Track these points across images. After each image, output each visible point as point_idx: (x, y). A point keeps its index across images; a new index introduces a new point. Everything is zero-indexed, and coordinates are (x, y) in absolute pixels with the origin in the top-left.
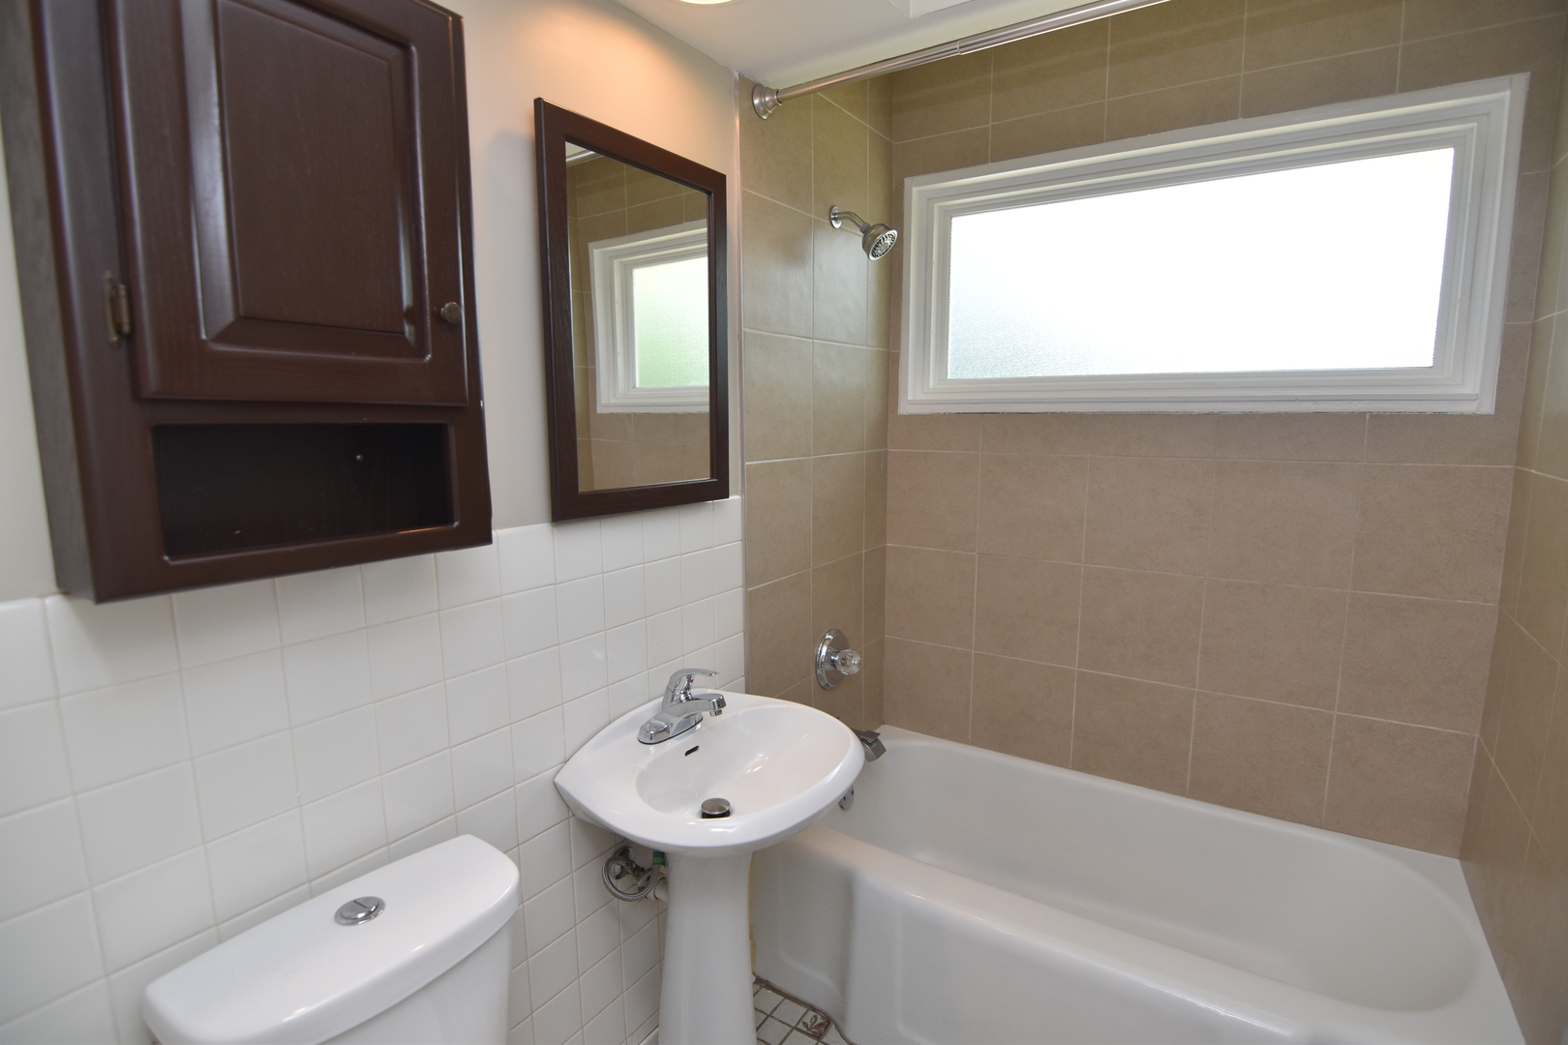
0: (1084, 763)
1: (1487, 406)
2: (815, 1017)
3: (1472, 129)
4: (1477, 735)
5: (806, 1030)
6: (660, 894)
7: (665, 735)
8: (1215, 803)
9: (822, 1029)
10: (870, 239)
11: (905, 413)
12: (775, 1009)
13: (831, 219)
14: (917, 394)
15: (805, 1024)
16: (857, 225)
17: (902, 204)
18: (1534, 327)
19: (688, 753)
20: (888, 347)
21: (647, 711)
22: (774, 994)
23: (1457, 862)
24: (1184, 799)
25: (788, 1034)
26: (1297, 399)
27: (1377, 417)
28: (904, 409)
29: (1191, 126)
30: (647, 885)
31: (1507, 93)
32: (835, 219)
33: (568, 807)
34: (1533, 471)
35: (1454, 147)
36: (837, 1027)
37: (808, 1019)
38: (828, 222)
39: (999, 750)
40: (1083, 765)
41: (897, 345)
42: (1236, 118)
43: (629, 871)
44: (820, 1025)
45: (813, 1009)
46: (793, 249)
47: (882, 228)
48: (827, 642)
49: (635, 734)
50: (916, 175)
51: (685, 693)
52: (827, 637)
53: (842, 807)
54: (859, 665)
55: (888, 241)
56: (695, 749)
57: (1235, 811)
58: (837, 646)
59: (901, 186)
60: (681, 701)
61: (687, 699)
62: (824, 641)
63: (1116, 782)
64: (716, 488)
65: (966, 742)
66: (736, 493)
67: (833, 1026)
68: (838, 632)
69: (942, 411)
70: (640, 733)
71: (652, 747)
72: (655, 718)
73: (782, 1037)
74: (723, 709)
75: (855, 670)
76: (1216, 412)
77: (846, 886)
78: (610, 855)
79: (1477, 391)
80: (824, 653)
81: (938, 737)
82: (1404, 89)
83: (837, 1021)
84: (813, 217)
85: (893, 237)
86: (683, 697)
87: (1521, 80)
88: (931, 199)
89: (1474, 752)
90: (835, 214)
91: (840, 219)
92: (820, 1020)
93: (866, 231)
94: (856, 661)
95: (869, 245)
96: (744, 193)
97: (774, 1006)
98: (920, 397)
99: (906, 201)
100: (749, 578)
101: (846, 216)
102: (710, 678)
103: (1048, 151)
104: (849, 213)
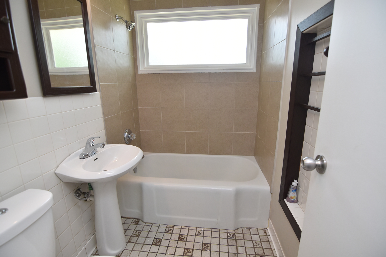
0: (189, 152)
1: (254, 71)
2: (136, 220)
3: (251, 15)
4: (255, 133)
5: (134, 223)
6: (91, 199)
7: (88, 156)
8: (213, 154)
9: (138, 222)
10: (128, 24)
11: (140, 74)
12: (125, 222)
13: (116, 18)
14: (142, 69)
15: (133, 222)
16: (124, 21)
17: (134, 18)
18: (261, 55)
19: (95, 160)
20: (134, 56)
21: (81, 151)
22: (124, 219)
23: (254, 156)
24: (208, 155)
25: (129, 226)
26: (224, 70)
27: (237, 73)
28: (140, 72)
29: (201, 7)
30: (87, 196)
31: (256, 8)
32: (117, 18)
33: (60, 179)
34: (262, 82)
35: (248, 18)
36: (141, 220)
37: (134, 221)
38: (115, 19)
39: (170, 153)
40: (188, 152)
41: (136, 56)
42: (210, 6)
43: (82, 194)
44: (137, 221)
45: (134, 219)
46: (106, 25)
47: (131, 22)
48: (127, 132)
49: (78, 157)
50: (137, 10)
51: (92, 144)
52: (126, 131)
53: (135, 172)
54: (136, 136)
55: (133, 26)
56: (97, 159)
57: (218, 155)
58: (129, 133)
59: (134, 12)
60: (91, 146)
61: (93, 145)
62: (126, 132)
63: (195, 154)
64: (93, 89)
65: (162, 152)
66: (98, 92)
67: (140, 221)
68: (129, 129)
69: (149, 73)
70: (80, 156)
71: (84, 160)
72: (83, 152)
73: (128, 227)
74: (104, 146)
75: (135, 138)
76: (209, 72)
77: (140, 187)
78: (75, 191)
79: (253, 68)
80: (126, 135)
81: (156, 152)
82: (240, 5)
83: (141, 219)
84: (111, 16)
85: (134, 25)
86: (91, 145)
87: (259, 5)
88: (142, 17)
89: (255, 136)
90: (117, 17)
91: (119, 18)
92: (137, 220)
93: (126, 22)
94: (135, 136)
95: (128, 26)
96: (91, 5)
97: (124, 221)
98: (143, 69)
99: (135, 17)
100: (105, 115)
101: (120, 18)
102: (99, 138)
103: (170, 8)
104: (121, 17)
